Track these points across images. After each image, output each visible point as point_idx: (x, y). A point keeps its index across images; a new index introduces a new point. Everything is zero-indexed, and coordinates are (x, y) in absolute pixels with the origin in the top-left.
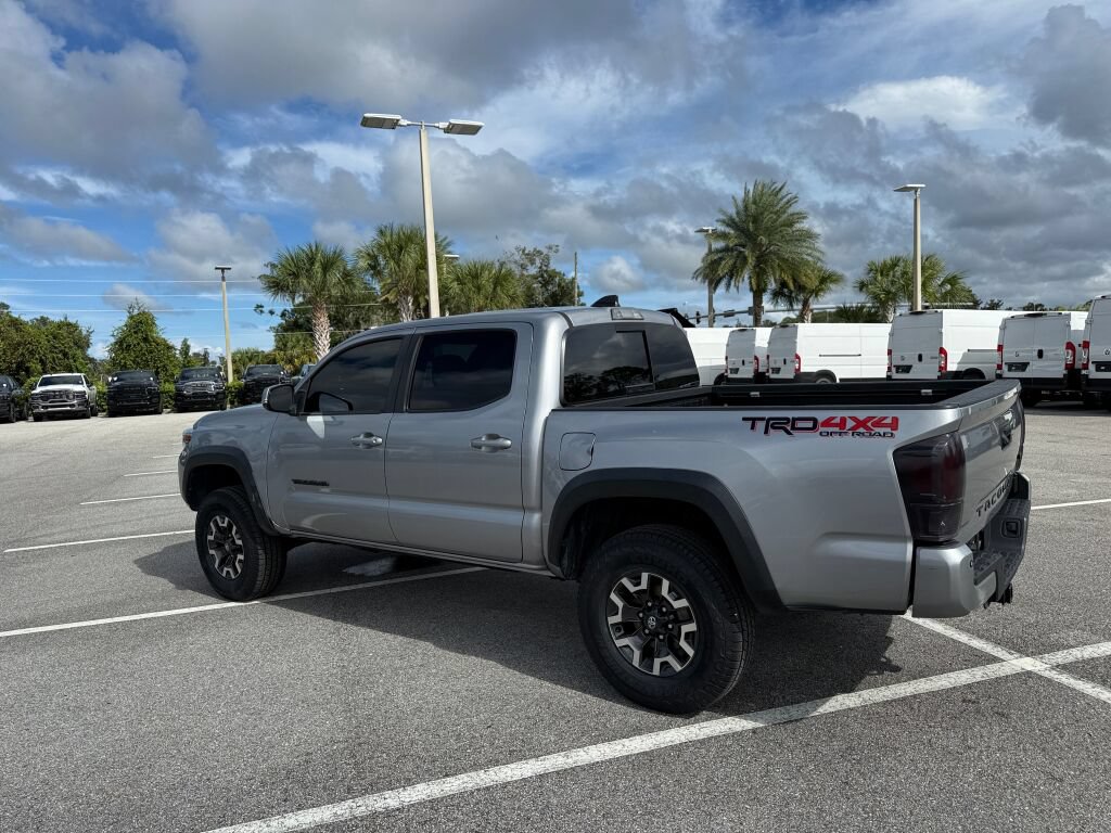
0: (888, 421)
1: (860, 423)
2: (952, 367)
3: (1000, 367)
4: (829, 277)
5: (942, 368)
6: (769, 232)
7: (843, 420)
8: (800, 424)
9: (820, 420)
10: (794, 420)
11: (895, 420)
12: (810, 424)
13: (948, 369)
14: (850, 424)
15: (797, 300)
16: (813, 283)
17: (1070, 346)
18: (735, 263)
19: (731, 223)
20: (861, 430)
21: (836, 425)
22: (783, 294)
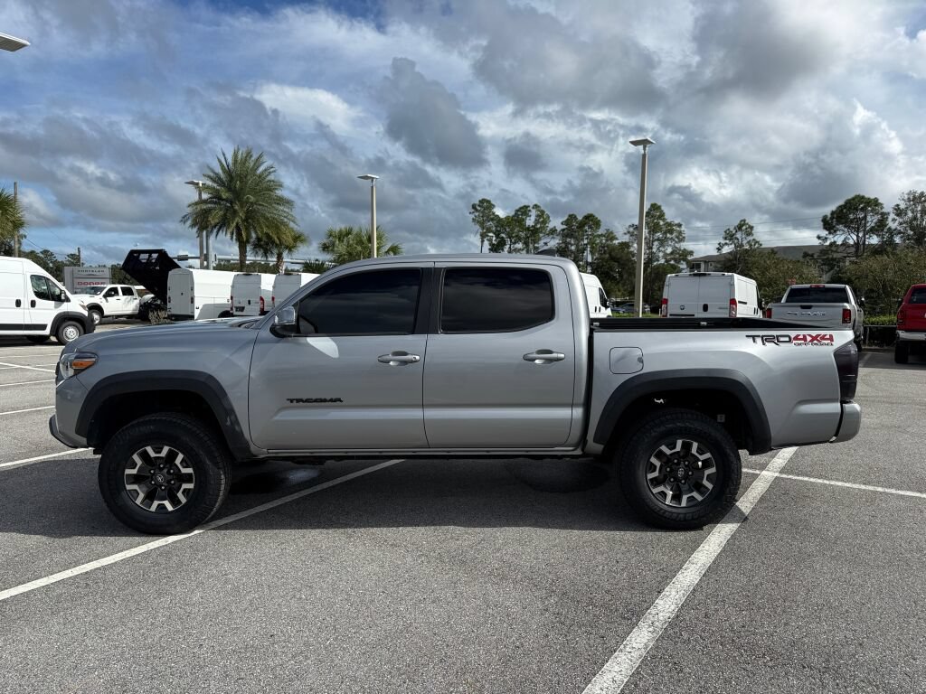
0: (828, 337)
1: (814, 338)
4: (299, 237)
6: (254, 192)
7: (804, 336)
8: (782, 339)
9: (792, 337)
10: (778, 336)
11: (831, 336)
12: (787, 339)
14: (809, 339)
15: (272, 253)
16: (289, 240)
18: (225, 215)
19: (216, 179)
20: (815, 342)
21: (800, 339)
22: (261, 246)
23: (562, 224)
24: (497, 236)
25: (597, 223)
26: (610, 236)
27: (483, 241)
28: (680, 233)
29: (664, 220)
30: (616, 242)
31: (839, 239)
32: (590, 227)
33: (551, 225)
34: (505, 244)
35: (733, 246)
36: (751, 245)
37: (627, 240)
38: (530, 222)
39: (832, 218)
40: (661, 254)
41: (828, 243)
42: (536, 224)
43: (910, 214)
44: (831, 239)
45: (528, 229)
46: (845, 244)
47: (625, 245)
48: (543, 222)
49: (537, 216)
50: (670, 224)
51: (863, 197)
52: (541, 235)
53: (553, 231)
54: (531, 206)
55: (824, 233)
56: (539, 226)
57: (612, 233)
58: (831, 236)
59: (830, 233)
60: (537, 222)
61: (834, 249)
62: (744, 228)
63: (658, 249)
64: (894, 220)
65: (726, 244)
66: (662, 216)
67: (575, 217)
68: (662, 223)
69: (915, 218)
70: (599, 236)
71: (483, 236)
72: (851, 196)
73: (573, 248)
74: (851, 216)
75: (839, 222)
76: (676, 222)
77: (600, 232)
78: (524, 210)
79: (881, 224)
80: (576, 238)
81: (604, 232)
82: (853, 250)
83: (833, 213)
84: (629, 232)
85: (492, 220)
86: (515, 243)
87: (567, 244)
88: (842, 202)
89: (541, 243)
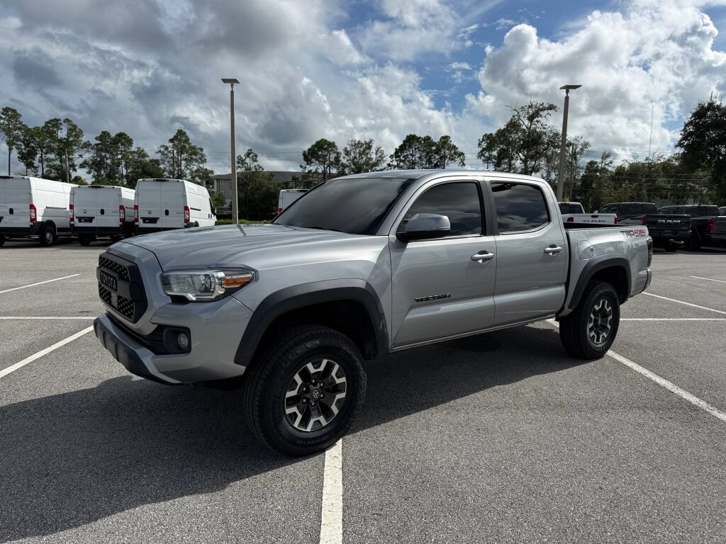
0: (643, 231)
2: (39, 219)
3: (72, 220)
5: (34, 220)
13: (38, 220)
14: (639, 232)
17: (122, 207)
21: (636, 233)
23: (96, 139)
24: (27, 145)
25: (130, 142)
26: (141, 154)
27: (10, 149)
28: (202, 155)
29: (189, 144)
30: (147, 159)
31: (313, 168)
32: (122, 144)
33: (84, 139)
34: (37, 154)
35: (244, 169)
36: (256, 169)
37: (159, 158)
38: (62, 134)
39: (309, 153)
40: (188, 172)
41: (307, 171)
42: (68, 137)
43: (353, 154)
44: (309, 168)
45: (60, 141)
46: (316, 172)
47: (157, 162)
48: (75, 136)
49: (69, 130)
50: (194, 148)
51: (326, 141)
52: (75, 148)
53: (87, 145)
54: (63, 120)
55: (304, 163)
56: (71, 139)
57: (143, 151)
58: (308, 166)
59: (308, 164)
60: (69, 135)
61: (311, 175)
62: (251, 155)
63: (186, 167)
64: (344, 157)
65: (239, 167)
66: (187, 140)
67: (109, 134)
68: (187, 146)
69: (355, 158)
70: (132, 153)
71: (10, 144)
72: (319, 139)
73: (109, 161)
74: (320, 153)
75: (312, 157)
76: (199, 147)
77: (133, 148)
78: (55, 123)
79: (337, 159)
80: (112, 153)
81: (136, 150)
82: (321, 176)
83: (309, 150)
84: (160, 151)
85: (20, 129)
86: (46, 153)
87: (103, 158)
88: (314, 143)
89: (76, 155)
